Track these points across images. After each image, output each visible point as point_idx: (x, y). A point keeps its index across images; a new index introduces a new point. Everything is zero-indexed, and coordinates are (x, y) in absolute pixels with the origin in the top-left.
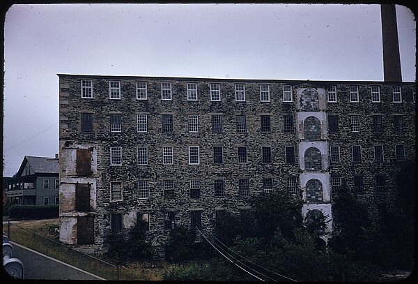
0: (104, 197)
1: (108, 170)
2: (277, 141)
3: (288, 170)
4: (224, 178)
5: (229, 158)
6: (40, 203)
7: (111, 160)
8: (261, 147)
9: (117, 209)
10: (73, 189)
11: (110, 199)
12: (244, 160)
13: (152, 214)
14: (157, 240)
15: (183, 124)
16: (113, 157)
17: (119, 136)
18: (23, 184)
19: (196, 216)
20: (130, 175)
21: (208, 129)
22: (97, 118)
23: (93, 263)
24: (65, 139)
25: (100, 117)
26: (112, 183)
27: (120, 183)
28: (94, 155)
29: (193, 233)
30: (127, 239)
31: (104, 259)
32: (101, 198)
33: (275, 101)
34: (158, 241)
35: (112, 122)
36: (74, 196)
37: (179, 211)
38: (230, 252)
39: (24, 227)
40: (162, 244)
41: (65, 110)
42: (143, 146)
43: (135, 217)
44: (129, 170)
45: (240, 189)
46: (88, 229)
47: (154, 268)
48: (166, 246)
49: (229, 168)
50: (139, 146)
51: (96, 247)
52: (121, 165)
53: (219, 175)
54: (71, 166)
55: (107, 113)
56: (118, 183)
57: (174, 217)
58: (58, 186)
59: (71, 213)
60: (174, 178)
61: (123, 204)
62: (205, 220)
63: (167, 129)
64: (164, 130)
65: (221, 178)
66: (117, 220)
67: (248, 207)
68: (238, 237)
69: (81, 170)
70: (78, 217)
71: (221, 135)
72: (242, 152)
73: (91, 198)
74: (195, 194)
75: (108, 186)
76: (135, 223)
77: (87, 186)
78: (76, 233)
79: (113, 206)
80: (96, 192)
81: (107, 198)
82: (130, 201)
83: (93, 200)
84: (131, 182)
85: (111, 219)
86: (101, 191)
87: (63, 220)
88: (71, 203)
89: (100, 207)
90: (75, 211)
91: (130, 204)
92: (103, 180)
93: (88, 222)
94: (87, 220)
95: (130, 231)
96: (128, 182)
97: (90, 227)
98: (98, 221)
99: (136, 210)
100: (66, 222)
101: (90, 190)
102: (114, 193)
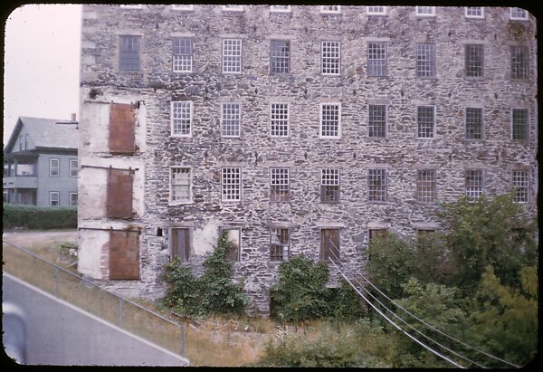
0: (159, 196)
1: (167, 144)
2: (496, 96)
3: (515, 155)
4: (386, 166)
5: (400, 128)
6: (44, 203)
7: (172, 125)
8: (463, 106)
9: (182, 219)
10: (101, 178)
11: (169, 199)
12: (428, 133)
13: (247, 230)
14: (256, 278)
15: (310, 58)
16: (175, 121)
17: (189, 80)
18: (16, 168)
19: (329, 238)
20: (206, 155)
21: (359, 70)
22: (149, 44)
23: (137, 315)
24: (91, 84)
25: (154, 44)
26: (174, 170)
27: (188, 170)
28: (142, 116)
29: (324, 270)
30: (199, 274)
31: (158, 309)
32: (153, 197)
33: (495, 16)
34: (256, 281)
35: (175, 52)
36: (104, 192)
37: (299, 227)
38: (394, 308)
39: (18, 244)
40: (263, 287)
41: (91, 30)
42: (232, 100)
43: (216, 235)
44: (205, 145)
45: (419, 188)
46: (129, 254)
47: (248, 331)
48: (272, 292)
49: (397, 145)
50: (224, 100)
51: (143, 286)
52: (190, 136)
53: (377, 160)
54: (99, 135)
55: (167, 36)
56: (183, 170)
57: (287, 238)
58: (75, 173)
59: (99, 222)
60: (291, 163)
61: (192, 210)
62: (347, 247)
63: (280, 66)
64: (273, 70)
65: (381, 166)
66: (181, 239)
67: (433, 225)
68: (413, 280)
69: (118, 143)
70: (111, 230)
71: (384, 83)
72: (425, 115)
73: (135, 196)
74: (330, 194)
75: (165, 174)
76: (214, 246)
77: (128, 173)
78: (106, 260)
79: (175, 213)
80: (143, 185)
81: (164, 196)
82: (206, 205)
83: (138, 200)
84: (208, 168)
85: (170, 237)
86: (153, 183)
87: (84, 235)
88: (98, 204)
89: (150, 212)
90: (105, 219)
91: (205, 211)
92: (156, 163)
93: (129, 239)
94: (128, 236)
95: (204, 260)
96: (203, 167)
97: (131, 250)
98: (147, 240)
99: (218, 221)
100: (90, 239)
101: (132, 181)
102: (177, 188)
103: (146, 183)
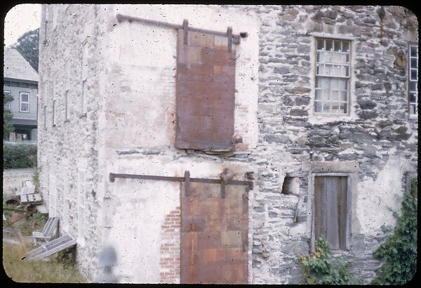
9: (334, 154)
11: (310, 108)
26: (320, 42)
27: (346, 43)
36: (168, 87)
56: (337, 41)
61: (355, 134)
70: (184, 181)
73: (239, 98)
75: (301, 50)
76: (395, 215)
77: (224, 42)
78: (174, 253)
79: (322, 141)
80: (256, 74)
81: (299, 101)
82: (382, 125)
83: (245, 110)
84: (382, 43)
85: (311, 197)
86: (277, 70)
87: (121, 191)
88: (154, 115)
89: (270, 139)
90: (170, 154)
91: (379, 137)
92: (284, 25)
93: (228, 203)
94: (223, 194)
95: (377, 246)
96: (376, 41)
97: (231, 227)
98: (262, 203)
99: (403, 159)
100: (134, 201)
101: (233, 62)
102: (323, 85)
103: (261, 69)
